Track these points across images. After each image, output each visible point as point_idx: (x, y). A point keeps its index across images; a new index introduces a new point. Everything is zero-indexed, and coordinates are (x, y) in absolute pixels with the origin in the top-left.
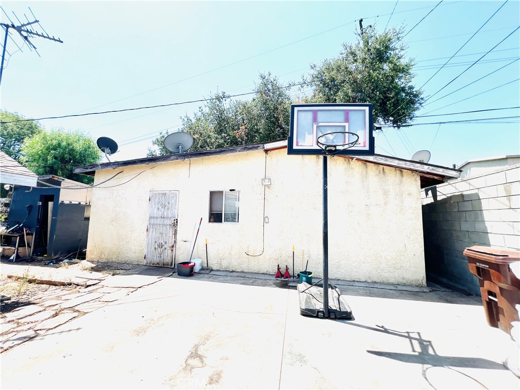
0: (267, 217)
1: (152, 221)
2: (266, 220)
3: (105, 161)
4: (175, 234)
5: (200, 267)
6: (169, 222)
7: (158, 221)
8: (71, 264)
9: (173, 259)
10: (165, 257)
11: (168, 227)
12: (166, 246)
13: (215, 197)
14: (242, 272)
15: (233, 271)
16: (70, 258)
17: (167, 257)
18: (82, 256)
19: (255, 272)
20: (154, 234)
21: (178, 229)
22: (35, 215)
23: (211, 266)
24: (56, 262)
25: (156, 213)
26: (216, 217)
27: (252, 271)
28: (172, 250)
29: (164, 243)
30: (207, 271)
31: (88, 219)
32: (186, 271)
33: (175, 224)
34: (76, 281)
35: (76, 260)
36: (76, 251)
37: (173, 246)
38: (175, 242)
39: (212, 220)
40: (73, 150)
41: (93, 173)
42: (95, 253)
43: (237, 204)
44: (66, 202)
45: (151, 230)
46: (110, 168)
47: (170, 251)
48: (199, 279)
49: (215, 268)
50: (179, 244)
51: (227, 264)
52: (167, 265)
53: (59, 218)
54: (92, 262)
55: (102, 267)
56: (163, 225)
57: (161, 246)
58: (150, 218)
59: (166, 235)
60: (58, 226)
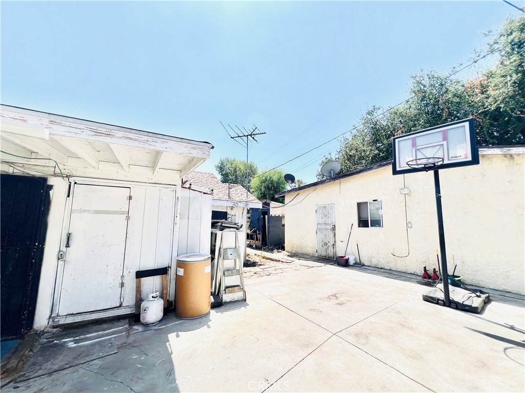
0: (409, 222)
1: (319, 226)
2: (409, 225)
3: (289, 189)
4: (335, 235)
5: (354, 262)
6: (330, 227)
7: (323, 227)
8: (279, 252)
9: (335, 253)
10: (329, 252)
11: (329, 230)
12: (329, 244)
13: (363, 207)
14: (390, 270)
15: (382, 268)
16: (277, 249)
17: (330, 252)
18: (283, 248)
19: (402, 271)
20: (320, 235)
21: (337, 232)
22: (261, 223)
23: (363, 262)
24: (272, 251)
25: (321, 221)
26: (363, 223)
27: (400, 270)
28: (334, 248)
29: (327, 242)
30: (359, 265)
31: (284, 225)
32: (343, 262)
33: (334, 228)
34: (282, 260)
35: (280, 250)
36: (280, 246)
37: (334, 245)
38: (335, 242)
39: (361, 225)
40: (273, 181)
41: (284, 197)
42: (289, 247)
43: (380, 212)
44: (273, 215)
45: (318, 233)
46: (292, 193)
47: (332, 248)
48: (352, 269)
49: (366, 264)
50: (338, 243)
51: (377, 262)
52: (331, 258)
53: (271, 225)
54: (288, 252)
55: (293, 255)
56: (326, 229)
57: (326, 244)
58: (318, 224)
59: (328, 236)
60: (271, 229)
